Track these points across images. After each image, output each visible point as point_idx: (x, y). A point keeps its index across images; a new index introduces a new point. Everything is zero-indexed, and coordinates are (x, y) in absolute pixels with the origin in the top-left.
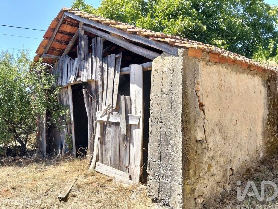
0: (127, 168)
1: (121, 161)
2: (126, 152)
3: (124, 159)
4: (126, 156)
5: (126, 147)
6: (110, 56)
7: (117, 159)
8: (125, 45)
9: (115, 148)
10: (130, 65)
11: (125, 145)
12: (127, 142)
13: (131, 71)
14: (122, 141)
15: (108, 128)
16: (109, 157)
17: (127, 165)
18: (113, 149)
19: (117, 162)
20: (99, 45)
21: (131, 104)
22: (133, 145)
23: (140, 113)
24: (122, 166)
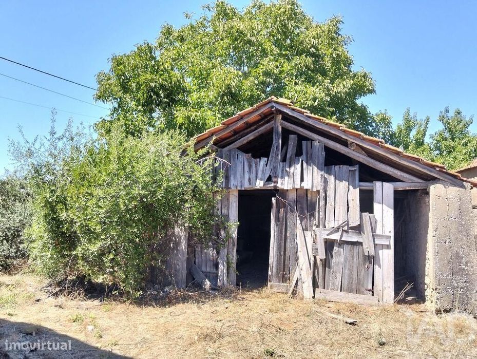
0: (369, 291)
1: (359, 284)
2: (368, 274)
3: (366, 281)
4: (368, 278)
5: (368, 268)
6: (340, 167)
7: (355, 282)
8: (366, 160)
9: (351, 270)
10: (374, 182)
11: (366, 267)
12: (370, 263)
13: (375, 187)
14: (362, 263)
15: (336, 248)
16: (337, 282)
17: (370, 287)
18: (346, 271)
19: (354, 286)
20: (317, 150)
21: (376, 222)
22: (380, 266)
23: (390, 232)
24: (362, 289)
